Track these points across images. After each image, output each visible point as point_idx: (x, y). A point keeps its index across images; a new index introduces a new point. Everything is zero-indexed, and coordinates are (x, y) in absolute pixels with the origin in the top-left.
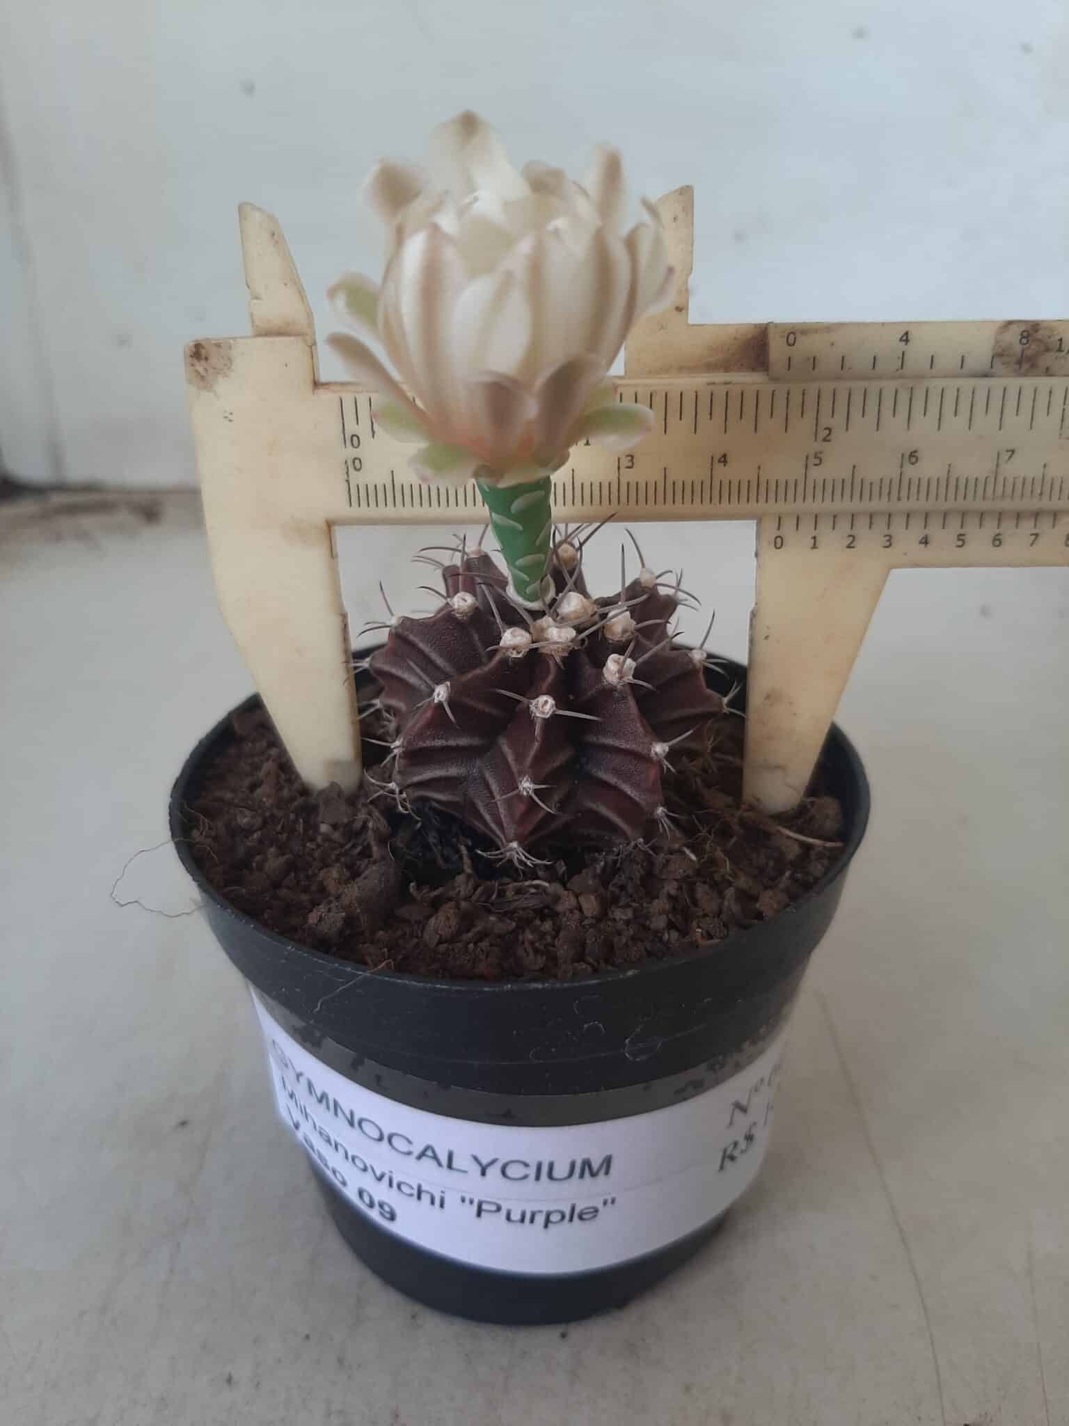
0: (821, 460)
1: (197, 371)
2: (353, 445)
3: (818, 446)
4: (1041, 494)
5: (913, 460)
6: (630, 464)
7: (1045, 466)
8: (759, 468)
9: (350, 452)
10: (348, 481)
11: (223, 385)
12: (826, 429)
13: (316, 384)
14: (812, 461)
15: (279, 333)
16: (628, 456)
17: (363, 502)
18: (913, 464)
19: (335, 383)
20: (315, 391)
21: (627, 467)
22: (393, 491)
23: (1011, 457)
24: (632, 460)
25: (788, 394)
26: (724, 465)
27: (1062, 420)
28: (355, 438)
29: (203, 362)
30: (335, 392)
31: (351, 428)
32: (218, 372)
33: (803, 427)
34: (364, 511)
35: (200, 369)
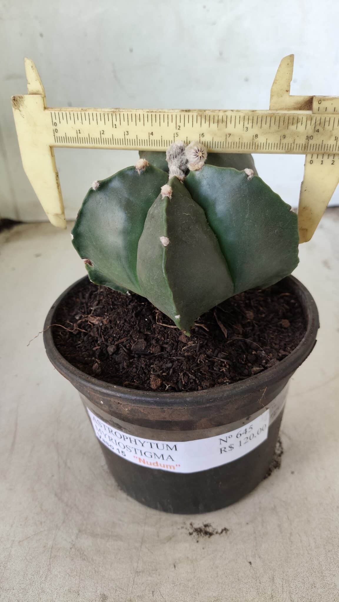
0: (178, 135)
1: (15, 104)
2: (55, 126)
3: (178, 131)
4: (239, 147)
5: (203, 136)
7: (239, 139)
8: (162, 136)
9: (54, 127)
10: (54, 135)
11: (21, 108)
12: (178, 126)
13: (45, 108)
14: (175, 135)
15: (35, 94)
16: (127, 131)
17: (59, 141)
20: (46, 110)
21: (127, 135)
22: (66, 139)
23: (230, 136)
24: (128, 133)
25: (168, 116)
26: (152, 135)
27: (244, 126)
28: (55, 123)
29: (16, 102)
30: (50, 110)
31: (54, 121)
32: (20, 104)
33: (172, 125)
34: (59, 144)
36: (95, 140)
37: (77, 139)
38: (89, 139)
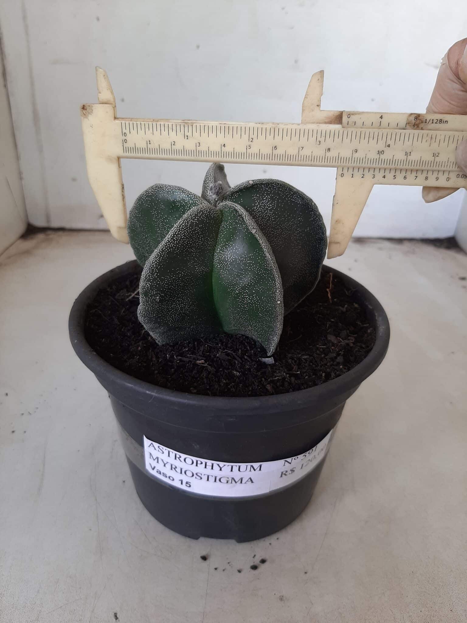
0: (250, 147)
1: (84, 113)
2: (124, 136)
4: (312, 160)
6: (199, 145)
7: (312, 152)
8: (234, 148)
9: (124, 138)
10: (123, 146)
11: (90, 117)
12: (252, 138)
13: (115, 118)
14: (248, 147)
15: (106, 104)
16: (198, 143)
17: (127, 152)
18: (276, 150)
19: (120, 118)
20: (116, 120)
22: (135, 149)
23: (303, 149)
25: (241, 128)
26: (225, 147)
27: (316, 139)
28: (125, 134)
29: (85, 111)
30: (120, 120)
31: (124, 131)
32: (89, 113)
33: (245, 137)
34: (127, 154)
35: (85, 113)
36: (165, 151)
37: (147, 150)
38: (159, 150)
